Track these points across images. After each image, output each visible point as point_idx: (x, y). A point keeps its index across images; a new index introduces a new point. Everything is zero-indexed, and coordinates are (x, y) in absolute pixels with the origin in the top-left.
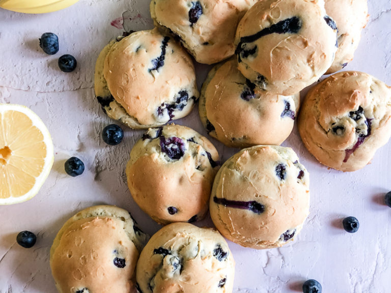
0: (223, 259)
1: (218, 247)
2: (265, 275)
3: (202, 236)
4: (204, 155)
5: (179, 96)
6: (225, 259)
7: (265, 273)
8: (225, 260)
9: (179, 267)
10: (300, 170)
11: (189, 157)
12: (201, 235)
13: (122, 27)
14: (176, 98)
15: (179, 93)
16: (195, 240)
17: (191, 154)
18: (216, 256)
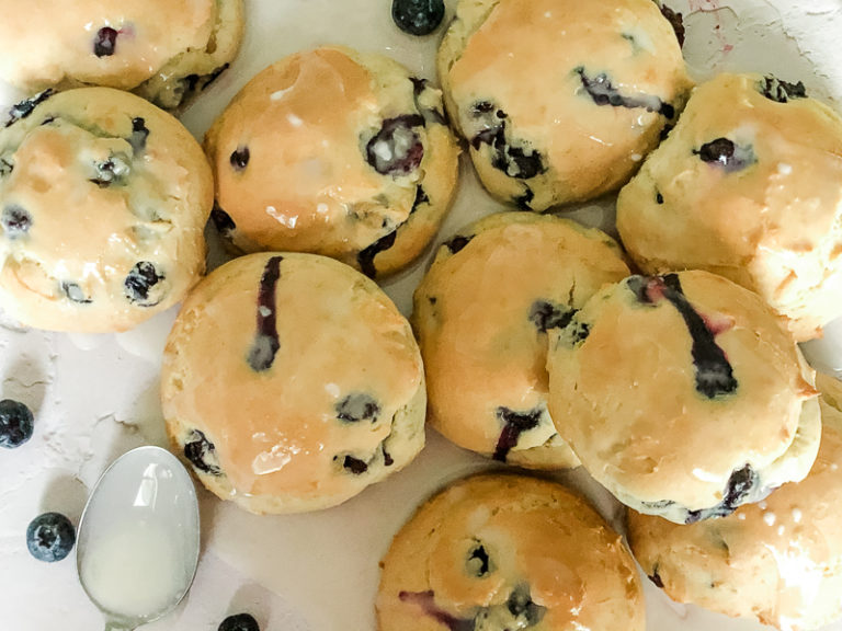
0: (131, 292)
1: (158, 273)
2: (95, 421)
3: (184, 232)
4: (384, 225)
5: (528, 152)
6: (132, 295)
7: (101, 420)
8: (128, 297)
9: (105, 176)
10: (366, 462)
11: (376, 187)
12: (187, 229)
13: (694, 9)
14: (523, 145)
15: (534, 152)
16: (173, 212)
17: (383, 190)
18: (137, 270)
